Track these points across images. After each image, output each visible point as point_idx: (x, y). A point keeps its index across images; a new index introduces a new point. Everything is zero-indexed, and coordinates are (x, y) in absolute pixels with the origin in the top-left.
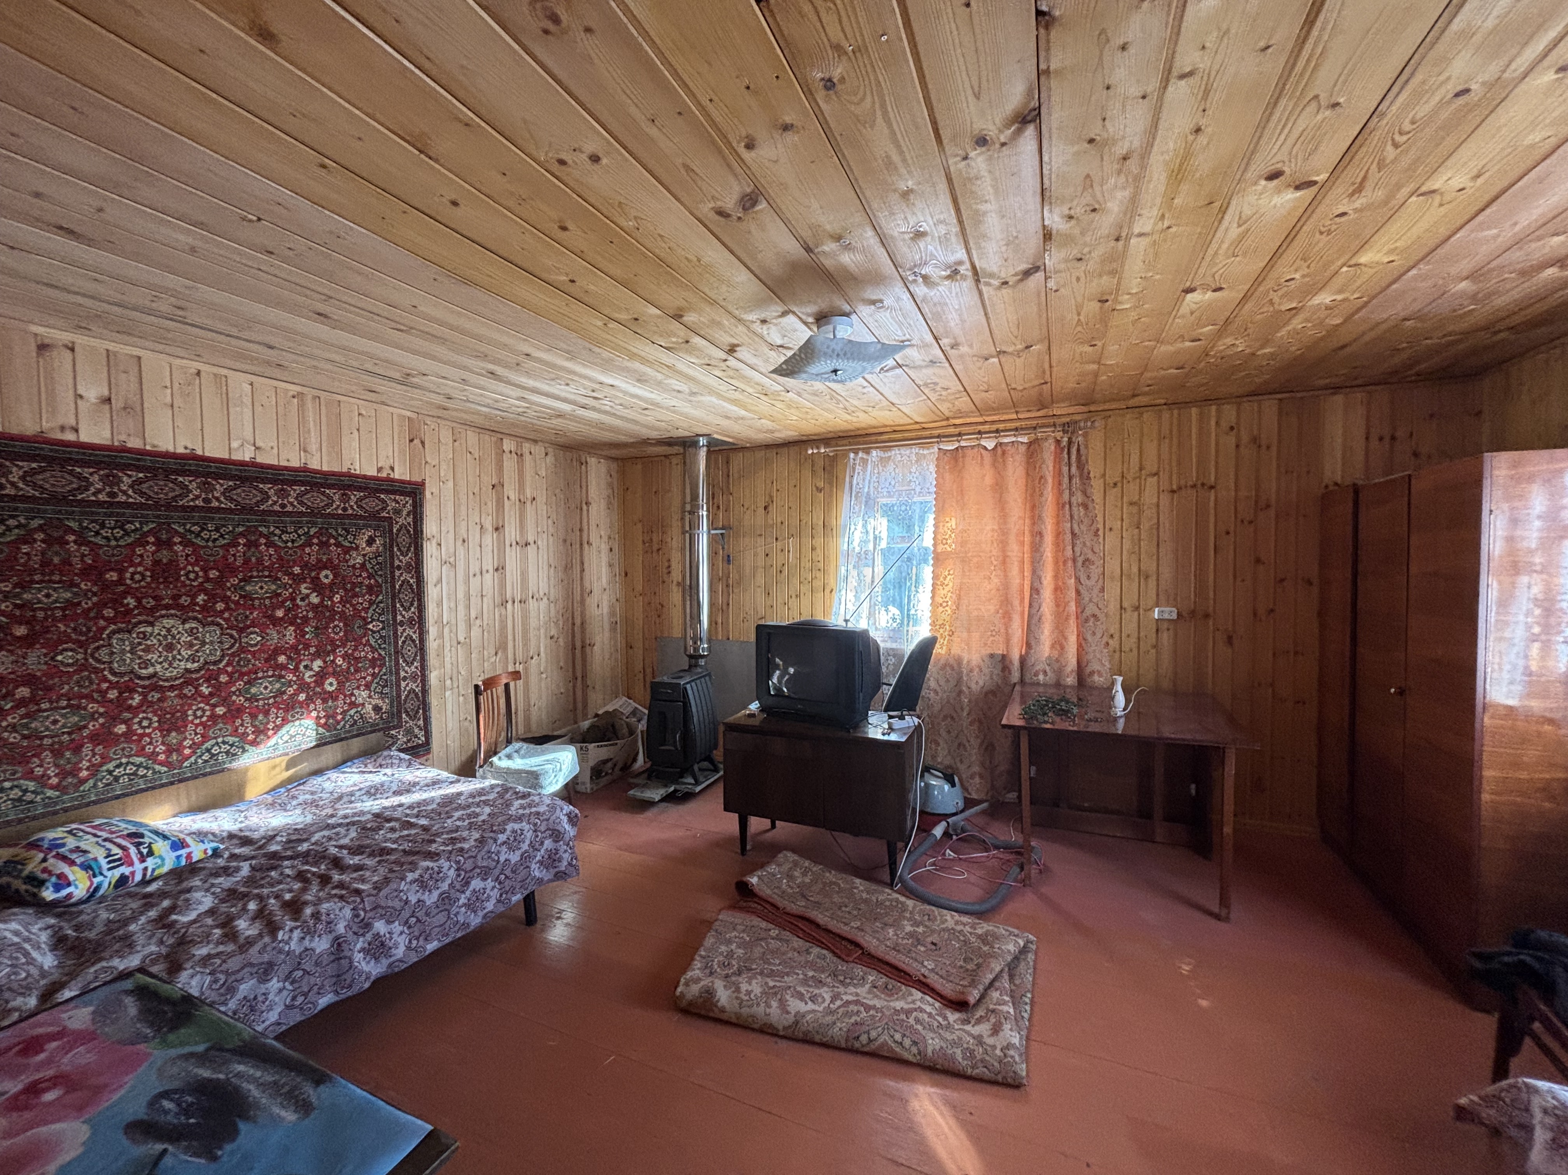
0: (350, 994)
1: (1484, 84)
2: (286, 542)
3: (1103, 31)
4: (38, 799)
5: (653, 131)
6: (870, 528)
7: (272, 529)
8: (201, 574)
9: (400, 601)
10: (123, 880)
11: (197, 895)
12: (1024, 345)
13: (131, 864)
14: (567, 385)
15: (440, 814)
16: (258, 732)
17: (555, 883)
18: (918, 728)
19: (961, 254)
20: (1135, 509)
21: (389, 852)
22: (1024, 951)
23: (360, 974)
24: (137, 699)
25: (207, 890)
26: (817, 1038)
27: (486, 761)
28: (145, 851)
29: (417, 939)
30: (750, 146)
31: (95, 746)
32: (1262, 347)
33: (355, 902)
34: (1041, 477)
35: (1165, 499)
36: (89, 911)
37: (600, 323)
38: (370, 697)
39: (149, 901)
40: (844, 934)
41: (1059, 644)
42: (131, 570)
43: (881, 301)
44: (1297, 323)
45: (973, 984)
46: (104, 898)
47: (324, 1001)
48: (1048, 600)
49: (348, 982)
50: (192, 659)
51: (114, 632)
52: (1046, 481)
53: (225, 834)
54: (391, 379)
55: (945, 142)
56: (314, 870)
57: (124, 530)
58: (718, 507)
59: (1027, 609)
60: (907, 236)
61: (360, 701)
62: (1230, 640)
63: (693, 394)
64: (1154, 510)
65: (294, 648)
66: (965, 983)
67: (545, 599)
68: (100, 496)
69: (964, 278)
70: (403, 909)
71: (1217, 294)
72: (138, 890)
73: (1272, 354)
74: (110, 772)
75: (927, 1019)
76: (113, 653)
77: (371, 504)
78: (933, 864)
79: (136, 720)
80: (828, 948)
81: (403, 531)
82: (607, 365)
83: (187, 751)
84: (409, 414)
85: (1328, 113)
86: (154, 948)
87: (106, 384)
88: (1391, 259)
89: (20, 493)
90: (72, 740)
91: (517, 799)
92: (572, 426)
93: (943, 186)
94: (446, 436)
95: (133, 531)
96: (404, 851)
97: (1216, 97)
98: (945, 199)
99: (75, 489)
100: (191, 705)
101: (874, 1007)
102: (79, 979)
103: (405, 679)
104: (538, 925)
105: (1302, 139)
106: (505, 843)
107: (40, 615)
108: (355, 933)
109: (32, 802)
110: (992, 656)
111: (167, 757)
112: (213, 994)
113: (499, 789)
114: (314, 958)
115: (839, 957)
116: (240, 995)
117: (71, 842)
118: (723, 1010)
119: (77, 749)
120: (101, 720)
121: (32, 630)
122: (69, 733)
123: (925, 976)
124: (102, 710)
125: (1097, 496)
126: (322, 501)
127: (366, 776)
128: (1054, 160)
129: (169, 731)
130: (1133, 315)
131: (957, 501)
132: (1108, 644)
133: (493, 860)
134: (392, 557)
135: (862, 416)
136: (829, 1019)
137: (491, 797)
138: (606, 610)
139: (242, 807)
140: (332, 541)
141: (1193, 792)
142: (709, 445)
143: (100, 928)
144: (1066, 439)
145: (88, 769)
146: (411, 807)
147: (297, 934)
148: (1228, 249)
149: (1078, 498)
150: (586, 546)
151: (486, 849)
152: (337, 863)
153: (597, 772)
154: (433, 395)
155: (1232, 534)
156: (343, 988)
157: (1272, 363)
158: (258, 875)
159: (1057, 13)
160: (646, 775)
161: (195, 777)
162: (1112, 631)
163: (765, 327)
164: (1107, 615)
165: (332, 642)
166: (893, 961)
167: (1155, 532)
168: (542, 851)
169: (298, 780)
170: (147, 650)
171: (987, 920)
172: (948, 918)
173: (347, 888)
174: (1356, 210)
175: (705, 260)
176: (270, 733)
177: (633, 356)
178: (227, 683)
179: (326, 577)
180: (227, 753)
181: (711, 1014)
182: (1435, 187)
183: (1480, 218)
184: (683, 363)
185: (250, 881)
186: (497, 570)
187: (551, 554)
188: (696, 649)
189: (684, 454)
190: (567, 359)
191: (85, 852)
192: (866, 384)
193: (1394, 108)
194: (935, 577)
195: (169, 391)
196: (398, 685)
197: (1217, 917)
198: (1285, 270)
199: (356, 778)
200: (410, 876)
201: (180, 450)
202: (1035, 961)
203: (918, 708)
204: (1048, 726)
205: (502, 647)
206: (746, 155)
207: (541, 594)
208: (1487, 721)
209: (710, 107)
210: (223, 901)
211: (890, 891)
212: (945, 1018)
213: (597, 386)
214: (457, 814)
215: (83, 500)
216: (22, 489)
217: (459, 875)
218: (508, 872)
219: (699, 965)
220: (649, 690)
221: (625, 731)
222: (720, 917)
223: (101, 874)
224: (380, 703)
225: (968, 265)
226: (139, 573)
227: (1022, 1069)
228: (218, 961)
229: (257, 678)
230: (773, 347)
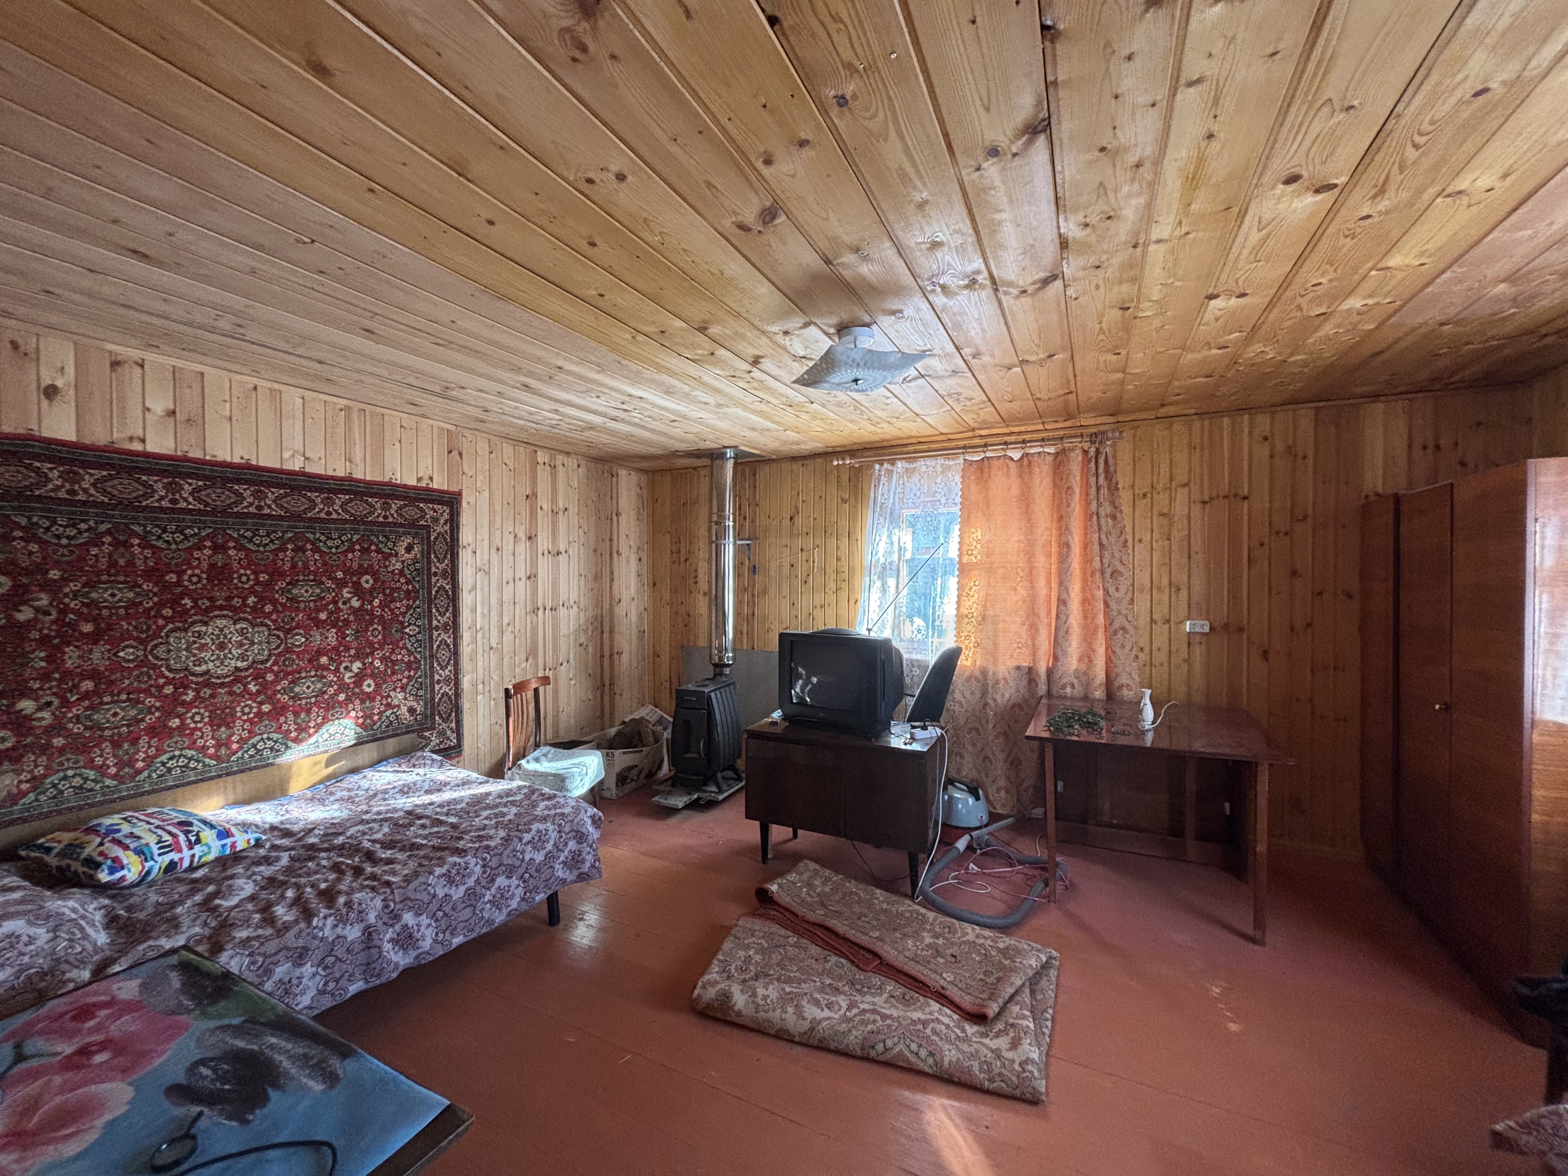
0: (378, 982)
1: (1504, 83)
2: (331, 547)
3: (1108, 44)
4: (98, 787)
5: (675, 149)
6: (895, 539)
7: (318, 535)
8: (252, 577)
9: (436, 607)
10: (172, 865)
11: (240, 882)
12: (1047, 354)
13: (180, 851)
14: (598, 397)
15: (468, 813)
16: (301, 730)
17: (580, 884)
18: (941, 739)
19: (979, 264)
20: (1165, 521)
21: (420, 847)
22: (1046, 966)
23: (389, 962)
24: (191, 694)
25: (249, 878)
26: (832, 1045)
27: (514, 764)
28: (193, 839)
29: (444, 932)
30: (768, 162)
31: (151, 738)
32: (1292, 354)
33: (385, 893)
34: (1069, 488)
35: (1197, 509)
36: (141, 893)
37: (628, 336)
38: (405, 699)
39: (195, 885)
40: (862, 943)
41: (1087, 657)
42: (189, 572)
43: (901, 311)
44: (1328, 329)
45: (992, 997)
46: (154, 881)
47: (354, 988)
48: (1075, 612)
49: (377, 971)
50: (242, 657)
51: (172, 631)
52: (1073, 491)
53: (267, 826)
54: (433, 393)
55: (957, 154)
56: (349, 862)
57: (184, 535)
58: (745, 518)
59: (1054, 621)
60: (923, 247)
61: (396, 702)
62: (1265, 655)
63: (719, 406)
64: (1185, 522)
65: (335, 649)
66: (984, 996)
67: (575, 608)
68: (163, 503)
69: (983, 287)
70: (431, 902)
71: (1241, 300)
72: (185, 876)
73: (1304, 361)
74: (164, 764)
75: (944, 1031)
76: (169, 651)
77: (411, 512)
78: (954, 878)
79: (190, 715)
80: (847, 958)
81: (441, 539)
82: (636, 379)
83: (235, 746)
84: (447, 426)
85: (1342, 116)
86: (197, 929)
87: (171, 398)
88: (1423, 261)
89: (91, 499)
90: (130, 732)
91: (543, 800)
92: (604, 438)
93: (957, 197)
94: (483, 447)
95: (192, 536)
96: (433, 847)
97: (1228, 103)
98: (960, 207)
99: (141, 496)
100: (239, 703)
101: (890, 1017)
102: (130, 955)
103: (439, 682)
104: (561, 926)
105: (1318, 141)
106: (529, 842)
107: (105, 612)
108: (385, 924)
109: (91, 790)
110: (1018, 668)
111: (217, 751)
112: (251, 974)
113: (526, 791)
114: (346, 946)
115: (857, 966)
116: (276, 977)
117: (126, 828)
118: (739, 1014)
119: (134, 742)
120: (157, 714)
121: (97, 626)
122: (128, 726)
123: (943, 988)
124: (158, 704)
125: (1126, 508)
126: (365, 509)
127: (400, 775)
128: (1066, 170)
129: (219, 726)
130: (1157, 323)
131: (983, 512)
132: (1137, 657)
133: (518, 859)
134: (429, 562)
135: (885, 425)
136: (844, 1027)
137: (518, 798)
138: (634, 618)
139: (284, 802)
140: (373, 547)
141: (1228, 812)
142: (736, 457)
143: (150, 910)
144: (1093, 449)
145: (143, 760)
146: (441, 806)
147: (330, 921)
148: (1250, 253)
149: (1106, 509)
150: (615, 555)
151: (511, 847)
152: (370, 856)
153: (622, 779)
154: (471, 408)
155: (1266, 547)
156: (372, 976)
157: (1306, 370)
158: (297, 865)
159: (1061, 27)
160: (670, 782)
161: (242, 771)
162: (1142, 645)
163: (787, 338)
164: (1136, 628)
165: (371, 645)
166: (913, 972)
167: (1186, 544)
168: (566, 852)
169: (337, 777)
170: (202, 647)
171: (1008, 934)
172: (969, 930)
173: (379, 880)
174: (1380, 213)
175: (728, 273)
176: (312, 731)
177: (660, 368)
178: (272, 682)
179: (367, 582)
180: (271, 749)
181: (729, 1019)
182: (1462, 187)
183: (1514, 218)
184: (709, 375)
185: (288, 871)
186: (529, 578)
187: (582, 564)
188: (721, 659)
189: (712, 466)
190: (598, 372)
191: (139, 838)
192: (889, 394)
193: (1412, 108)
194: (961, 588)
195: (228, 405)
196: (433, 688)
197: (1253, 940)
198: (1310, 274)
199: (390, 777)
200: (438, 871)
201: (237, 460)
202: (1058, 977)
203: (942, 719)
204: (1075, 738)
205: (532, 653)
206: (766, 171)
207: (572, 603)
208: (1536, 738)
209: (729, 126)
210: (263, 888)
211: (910, 903)
212: (964, 1031)
213: (627, 398)
214: (485, 814)
215: (147, 506)
216: (92, 495)
217: (484, 872)
218: (532, 871)
219: (717, 969)
220: (674, 696)
221: (651, 739)
222: (740, 923)
223: (152, 859)
224: (414, 704)
225: (985, 274)
226: (197, 575)
227: (1041, 1085)
228: (256, 944)
229: (300, 678)
230: (797, 358)
